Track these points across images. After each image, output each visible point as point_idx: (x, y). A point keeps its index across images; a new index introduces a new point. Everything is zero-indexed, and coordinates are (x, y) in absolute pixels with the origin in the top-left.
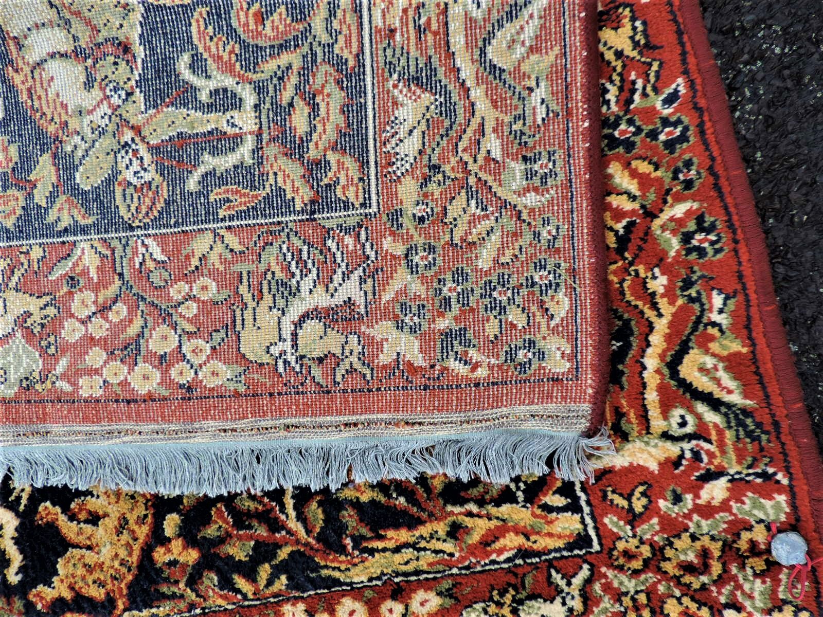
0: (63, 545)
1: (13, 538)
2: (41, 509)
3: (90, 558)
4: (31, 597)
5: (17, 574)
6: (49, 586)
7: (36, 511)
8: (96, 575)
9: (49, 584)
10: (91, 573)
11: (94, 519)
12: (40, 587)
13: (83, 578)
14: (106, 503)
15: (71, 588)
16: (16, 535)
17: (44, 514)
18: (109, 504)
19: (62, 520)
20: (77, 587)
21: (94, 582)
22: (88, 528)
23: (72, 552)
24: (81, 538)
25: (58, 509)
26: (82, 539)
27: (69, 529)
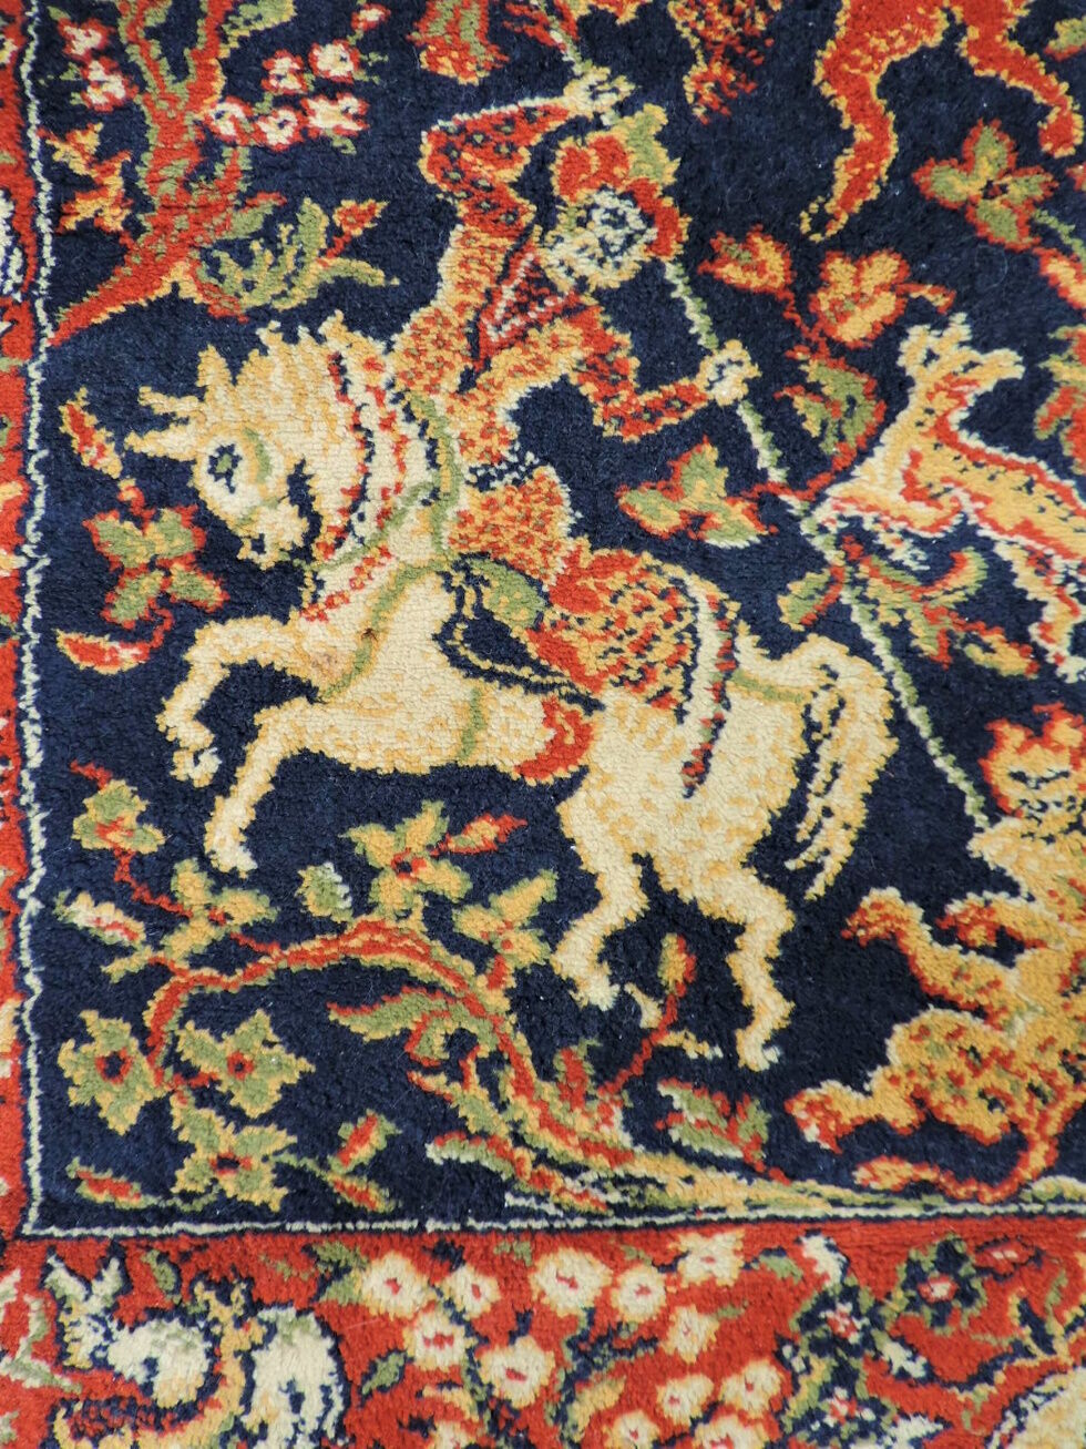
0: (912, 995)
1: (769, 960)
2: (866, 902)
3: (981, 1036)
4: (798, 1110)
5: (767, 1045)
6: (858, 1088)
7: (853, 907)
8: (990, 1078)
9: (856, 1081)
10: (976, 1073)
11: (1006, 947)
12: (831, 1087)
13: (956, 1080)
14: (1052, 916)
15: (919, 1100)
16: (777, 953)
17: (872, 916)
18: (1061, 917)
19: (918, 939)
20: (935, 1099)
21: (982, 1095)
22: (988, 968)
23: (932, 1016)
24: (961, 985)
25: (915, 912)
26: (964, 991)
27: (933, 961)
